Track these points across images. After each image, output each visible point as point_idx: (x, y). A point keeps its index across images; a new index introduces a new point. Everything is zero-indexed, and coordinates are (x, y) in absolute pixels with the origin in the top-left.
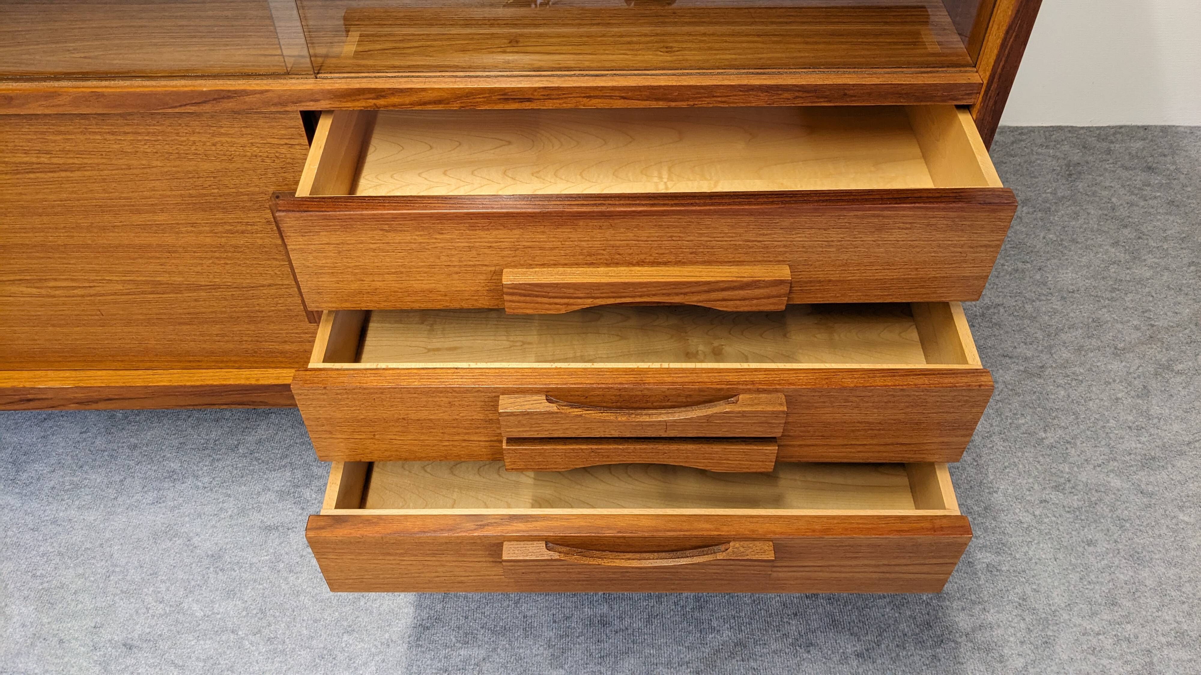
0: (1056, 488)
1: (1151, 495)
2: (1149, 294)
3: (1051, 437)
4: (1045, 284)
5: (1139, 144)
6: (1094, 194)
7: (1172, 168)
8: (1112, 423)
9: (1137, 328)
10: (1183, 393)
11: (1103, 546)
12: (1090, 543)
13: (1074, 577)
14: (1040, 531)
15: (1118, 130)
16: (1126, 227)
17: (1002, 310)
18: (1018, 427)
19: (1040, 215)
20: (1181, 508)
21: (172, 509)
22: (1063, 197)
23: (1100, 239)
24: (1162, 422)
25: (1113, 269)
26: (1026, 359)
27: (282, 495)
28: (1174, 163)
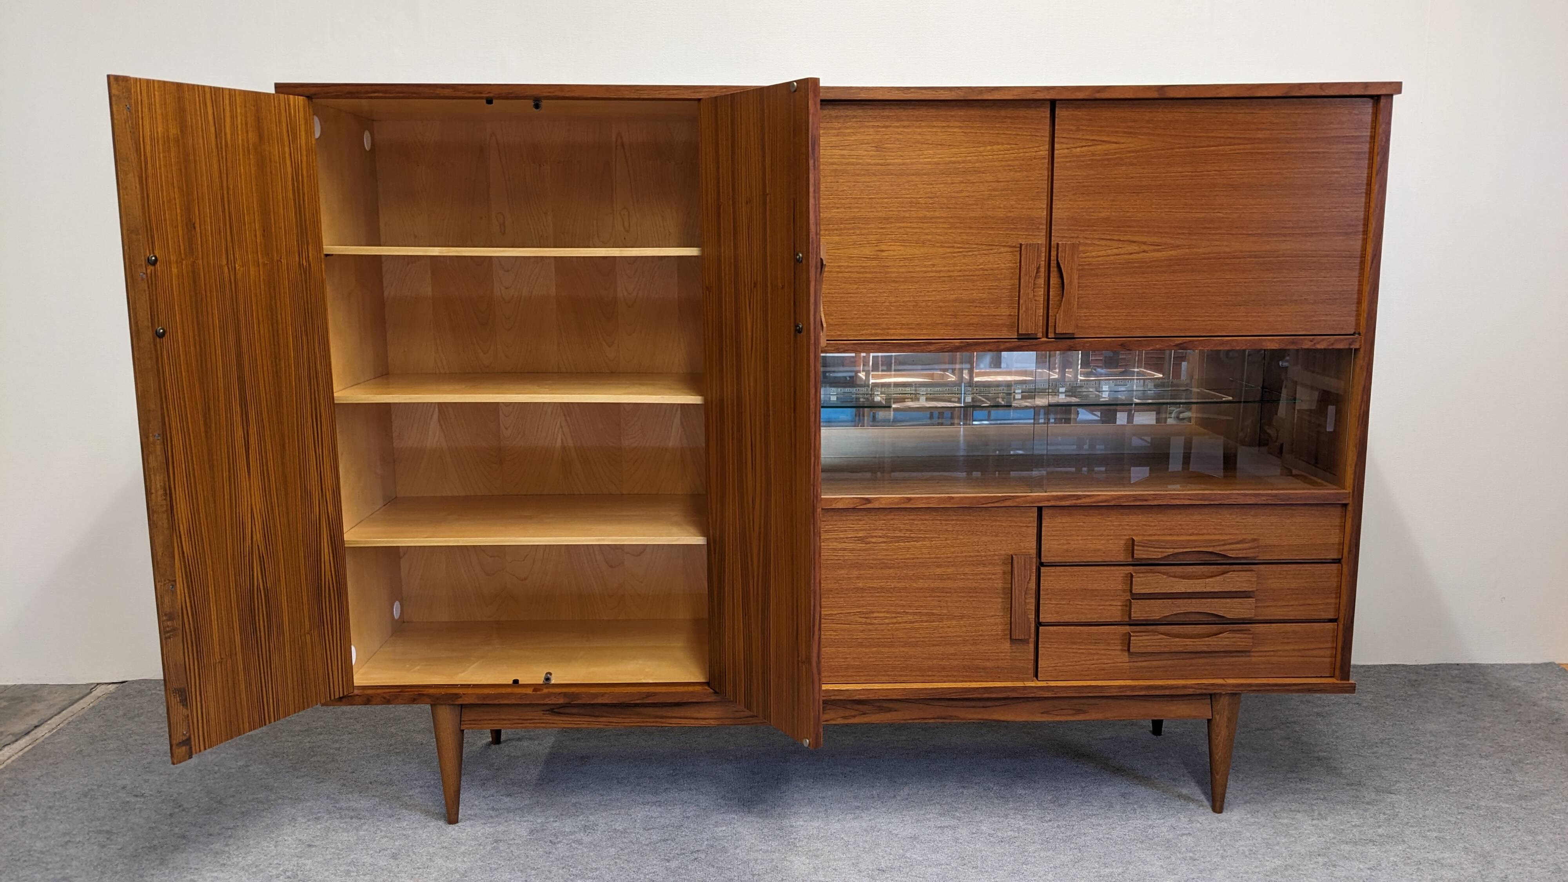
0: (1467, 808)
1: (1530, 809)
2: (1493, 733)
3: (1453, 789)
4: (1418, 730)
5: (1456, 672)
6: (1435, 693)
7: (1485, 681)
8: (1492, 784)
9: (1492, 747)
10: (1535, 771)
11: (1508, 828)
12: (1499, 827)
13: (1495, 840)
14: (1465, 824)
15: (1438, 667)
16: (1463, 706)
17: (1394, 741)
18: (1429, 786)
19: (1399, 702)
20: (1553, 814)
21: (870, 820)
22: (1412, 695)
23: (1448, 711)
24: (1525, 783)
25: (1463, 723)
26: (1421, 760)
27: (941, 815)
28: (1485, 679)
